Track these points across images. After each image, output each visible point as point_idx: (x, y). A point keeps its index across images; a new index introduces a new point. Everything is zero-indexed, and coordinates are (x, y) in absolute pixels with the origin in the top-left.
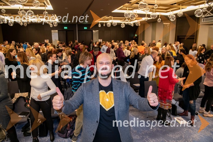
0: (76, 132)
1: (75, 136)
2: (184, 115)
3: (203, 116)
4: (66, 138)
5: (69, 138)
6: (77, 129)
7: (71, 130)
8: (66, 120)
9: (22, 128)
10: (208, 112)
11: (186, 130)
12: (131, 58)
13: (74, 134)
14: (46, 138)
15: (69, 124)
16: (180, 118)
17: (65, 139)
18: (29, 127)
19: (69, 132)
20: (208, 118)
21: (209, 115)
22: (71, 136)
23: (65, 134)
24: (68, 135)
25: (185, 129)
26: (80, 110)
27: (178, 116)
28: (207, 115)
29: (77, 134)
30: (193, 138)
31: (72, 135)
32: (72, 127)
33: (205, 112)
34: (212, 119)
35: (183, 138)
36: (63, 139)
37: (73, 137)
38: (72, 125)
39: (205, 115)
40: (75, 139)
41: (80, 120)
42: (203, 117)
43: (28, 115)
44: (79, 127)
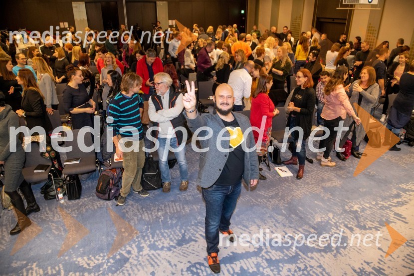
0: (123, 191)
1: (122, 197)
2: (291, 163)
3: (321, 165)
4: (109, 199)
5: (114, 200)
6: (125, 187)
7: (116, 188)
8: (107, 174)
9: (41, 189)
10: (327, 158)
11: (287, 185)
12: (218, 69)
13: (121, 194)
14: (79, 201)
15: (113, 180)
16: (284, 168)
17: (108, 202)
18: (52, 187)
19: (113, 191)
20: (326, 167)
21: (330, 164)
22: (117, 197)
23: (107, 195)
24: (111, 195)
25: (285, 184)
26: (128, 160)
27: (282, 165)
28: (325, 164)
29: (126, 193)
30: (293, 196)
31: (117, 195)
32: (117, 184)
33: (323, 159)
34: (332, 169)
35: (278, 195)
36: (104, 201)
37: (120, 197)
38: (116, 181)
39: (322, 163)
40: (123, 200)
41: (128, 174)
42: (320, 167)
43: (48, 170)
44: (128, 184)
